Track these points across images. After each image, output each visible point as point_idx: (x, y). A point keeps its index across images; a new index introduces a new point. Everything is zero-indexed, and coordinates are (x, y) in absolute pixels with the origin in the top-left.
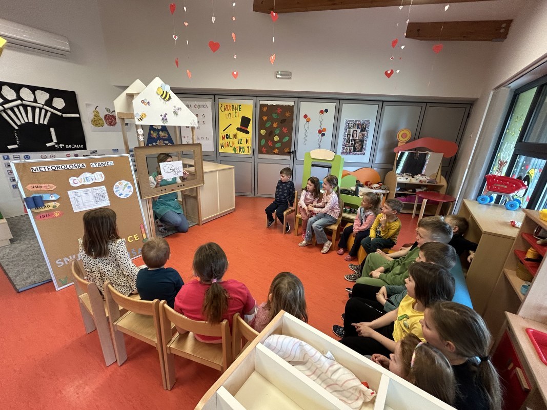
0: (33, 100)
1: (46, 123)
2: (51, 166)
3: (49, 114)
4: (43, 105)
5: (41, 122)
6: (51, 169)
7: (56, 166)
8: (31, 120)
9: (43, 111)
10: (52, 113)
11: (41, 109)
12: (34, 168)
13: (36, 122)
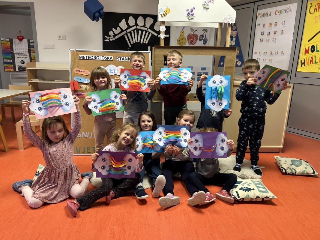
0: (143, 25)
1: (147, 43)
2: (90, 56)
3: (150, 35)
4: (148, 28)
5: (144, 42)
6: (90, 58)
7: (93, 56)
8: (139, 41)
9: (147, 33)
10: (152, 34)
11: (146, 31)
12: (81, 56)
13: (141, 42)
